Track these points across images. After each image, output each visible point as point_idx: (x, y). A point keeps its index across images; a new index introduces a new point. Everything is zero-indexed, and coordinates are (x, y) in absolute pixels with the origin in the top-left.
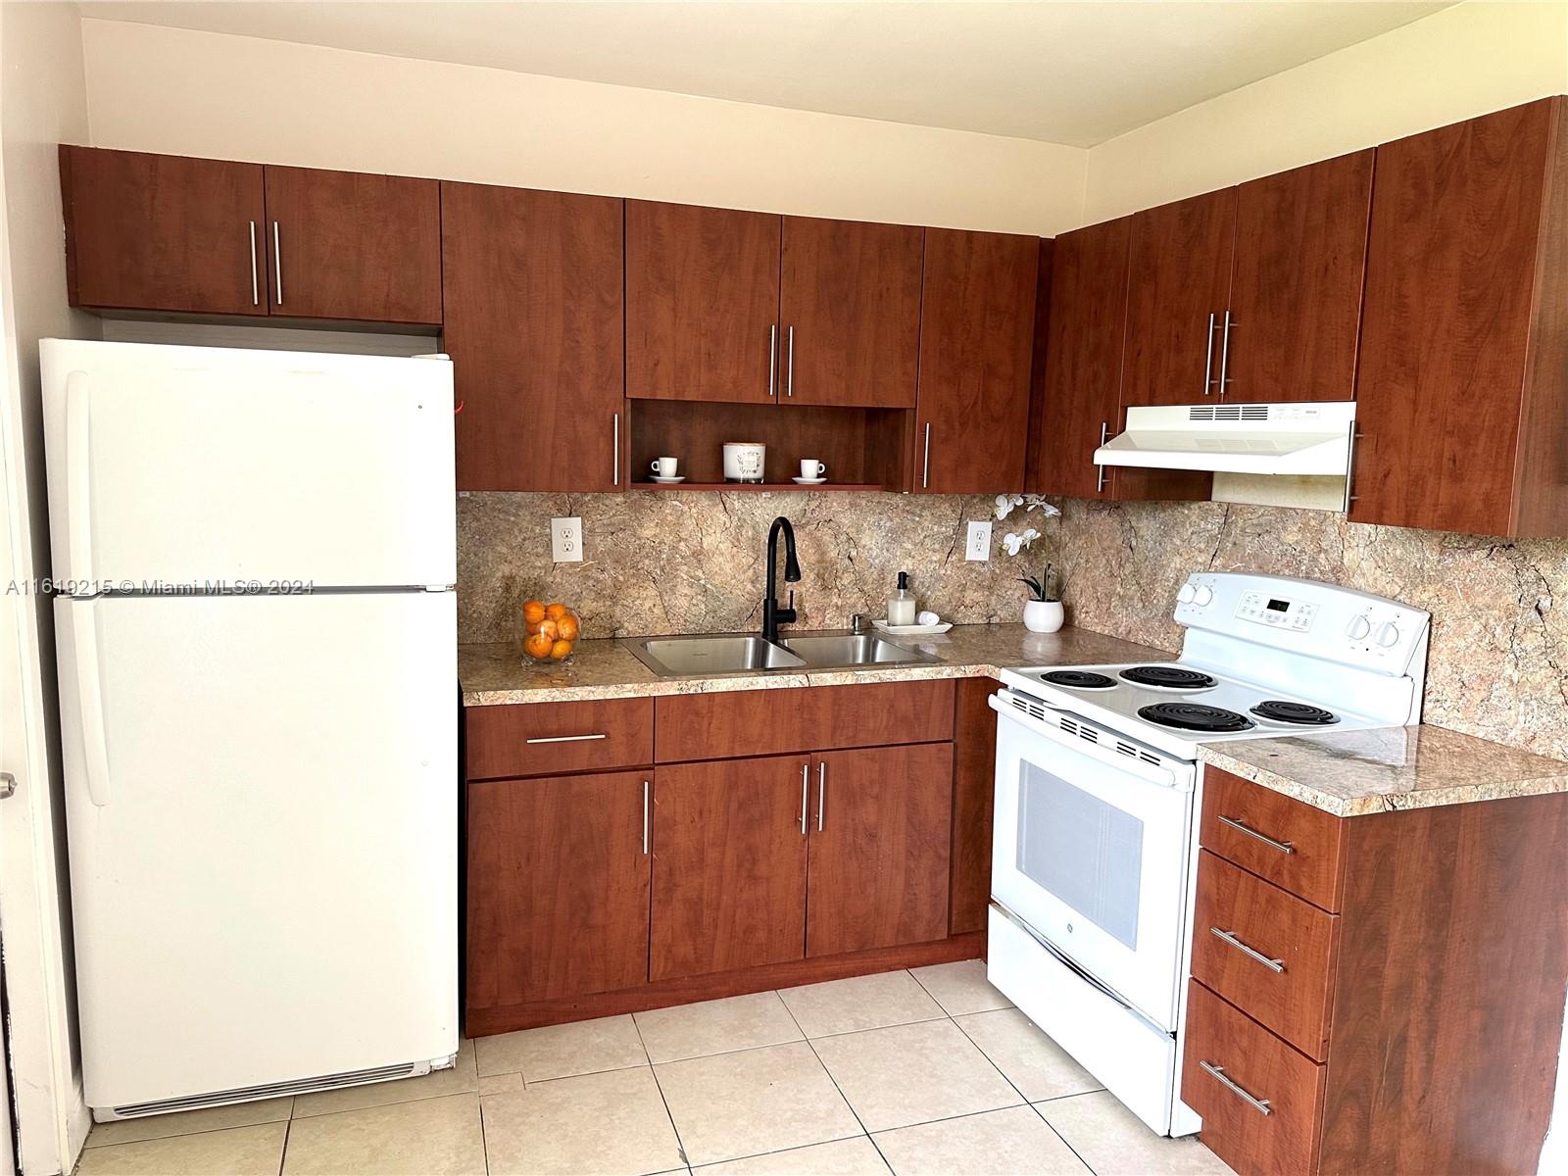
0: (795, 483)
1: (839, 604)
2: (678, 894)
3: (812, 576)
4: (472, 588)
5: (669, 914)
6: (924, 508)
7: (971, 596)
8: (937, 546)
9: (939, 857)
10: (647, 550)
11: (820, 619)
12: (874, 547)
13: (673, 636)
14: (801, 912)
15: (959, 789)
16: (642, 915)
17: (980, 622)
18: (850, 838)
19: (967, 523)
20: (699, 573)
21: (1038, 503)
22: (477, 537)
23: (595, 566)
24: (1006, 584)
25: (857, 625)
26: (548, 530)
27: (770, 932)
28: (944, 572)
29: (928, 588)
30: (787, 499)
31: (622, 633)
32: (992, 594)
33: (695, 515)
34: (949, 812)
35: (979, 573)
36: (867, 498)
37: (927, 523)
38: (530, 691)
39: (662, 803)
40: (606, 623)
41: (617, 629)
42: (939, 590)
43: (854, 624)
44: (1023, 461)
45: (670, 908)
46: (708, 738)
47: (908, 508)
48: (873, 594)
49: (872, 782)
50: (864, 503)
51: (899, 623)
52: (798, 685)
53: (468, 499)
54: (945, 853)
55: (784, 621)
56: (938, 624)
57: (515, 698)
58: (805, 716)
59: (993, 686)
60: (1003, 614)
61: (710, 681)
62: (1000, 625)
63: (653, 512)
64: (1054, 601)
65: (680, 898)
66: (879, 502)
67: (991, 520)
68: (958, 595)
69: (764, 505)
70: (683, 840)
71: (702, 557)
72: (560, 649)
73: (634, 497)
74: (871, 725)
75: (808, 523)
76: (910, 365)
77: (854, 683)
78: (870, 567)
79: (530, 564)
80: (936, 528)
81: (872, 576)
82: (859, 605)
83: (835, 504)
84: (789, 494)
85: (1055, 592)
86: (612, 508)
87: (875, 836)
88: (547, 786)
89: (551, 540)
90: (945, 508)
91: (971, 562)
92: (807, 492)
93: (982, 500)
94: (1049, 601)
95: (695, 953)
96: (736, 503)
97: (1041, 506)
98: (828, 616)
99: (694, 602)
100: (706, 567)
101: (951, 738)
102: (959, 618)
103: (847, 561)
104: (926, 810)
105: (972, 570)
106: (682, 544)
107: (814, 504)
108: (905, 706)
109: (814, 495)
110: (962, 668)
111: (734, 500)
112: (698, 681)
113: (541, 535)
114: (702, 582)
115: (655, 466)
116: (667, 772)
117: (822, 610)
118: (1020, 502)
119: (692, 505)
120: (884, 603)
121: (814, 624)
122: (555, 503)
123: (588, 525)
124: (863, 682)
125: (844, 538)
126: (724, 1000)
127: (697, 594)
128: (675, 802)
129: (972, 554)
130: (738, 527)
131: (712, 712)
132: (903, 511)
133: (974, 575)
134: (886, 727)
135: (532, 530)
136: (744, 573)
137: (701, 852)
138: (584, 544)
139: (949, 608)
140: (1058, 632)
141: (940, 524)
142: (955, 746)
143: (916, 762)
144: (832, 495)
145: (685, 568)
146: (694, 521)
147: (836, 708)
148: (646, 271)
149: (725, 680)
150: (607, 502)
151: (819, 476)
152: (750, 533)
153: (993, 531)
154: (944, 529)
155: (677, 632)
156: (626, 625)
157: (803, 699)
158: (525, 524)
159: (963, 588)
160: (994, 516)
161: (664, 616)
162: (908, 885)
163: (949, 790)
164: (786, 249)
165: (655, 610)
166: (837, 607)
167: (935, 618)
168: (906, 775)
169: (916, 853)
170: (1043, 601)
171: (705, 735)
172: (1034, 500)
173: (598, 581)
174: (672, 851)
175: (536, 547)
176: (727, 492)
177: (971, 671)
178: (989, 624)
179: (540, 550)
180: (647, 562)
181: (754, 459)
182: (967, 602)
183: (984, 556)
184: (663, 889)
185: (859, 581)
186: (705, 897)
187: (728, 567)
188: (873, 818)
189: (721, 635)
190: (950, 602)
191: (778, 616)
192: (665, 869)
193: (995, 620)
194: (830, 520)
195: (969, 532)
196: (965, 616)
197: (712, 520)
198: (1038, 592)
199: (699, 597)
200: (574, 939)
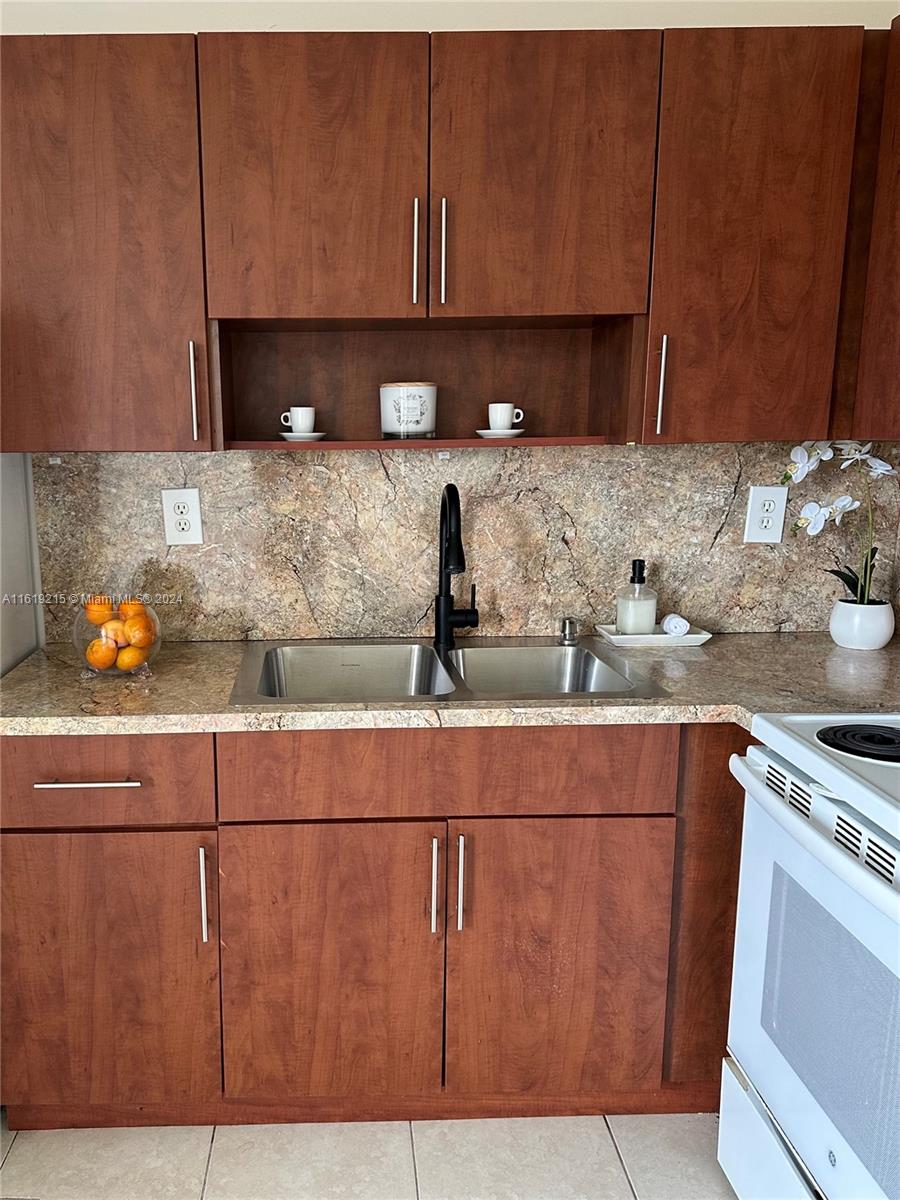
0: (480, 437)
1: (549, 602)
2: (258, 994)
3: (510, 564)
4: (71, 576)
5: (247, 1017)
6: (678, 468)
7: (748, 594)
8: (698, 523)
9: (651, 979)
10: (285, 530)
11: (521, 621)
12: (602, 526)
13: (322, 640)
14: (436, 1033)
15: (687, 885)
16: (212, 1016)
17: (765, 629)
18: (508, 941)
19: (749, 488)
20: (354, 560)
21: (858, 456)
22: (73, 513)
23: (219, 550)
24: (809, 575)
25: (567, 632)
26: (158, 505)
27: (390, 1054)
28: (708, 559)
29: (683, 582)
30: (474, 461)
31: (256, 635)
32: (784, 590)
33: (347, 485)
34: (668, 917)
35: (765, 561)
36: (589, 457)
37: (683, 491)
38: (37, 719)
39: (230, 875)
40: (235, 621)
41: (249, 629)
42: (700, 585)
43: (563, 631)
44: (827, 388)
45: (248, 1011)
46: (293, 792)
47: (654, 469)
48: (599, 589)
49: (543, 867)
50: (586, 463)
51: (629, 631)
52: (423, 724)
53: (60, 466)
54: (661, 975)
55: (462, 625)
56: (688, 633)
57: (18, 728)
58: (437, 768)
59: (740, 740)
60: (802, 619)
61: (290, 714)
62: (795, 636)
63: (291, 480)
64: (880, 603)
65: (261, 999)
66: (609, 462)
67: (783, 483)
68: (730, 591)
69: (441, 469)
70: (262, 925)
71: (357, 539)
72: (127, 658)
73: (265, 462)
74: (541, 786)
75: (503, 493)
76: (640, 248)
77: (510, 724)
78: (595, 553)
79: (138, 548)
80: (697, 497)
81: (595, 566)
82: (578, 605)
83: (543, 466)
84: (476, 453)
85: (887, 588)
86: (238, 476)
87: (549, 942)
88: (71, 844)
89: (162, 517)
90: (714, 469)
91: (751, 545)
92: (502, 450)
93: (773, 456)
94: (872, 602)
95: (286, 1070)
96: (402, 467)
97: (864, 461)
98: (532, 618)
99: (348, 596)
100: (364, 551)
101: (673, 811)
102: (731, 624)
103: (561, 545)
104: (630, 912)
105: (753, 557)
106: (331, 522)
107: (511, 467)
108: (596, 760)
109: (513, 454)
110: (691, 708)
111: (399, 462)
112: (273, 715)
113: (150, 511)
114: (358, 571)
115: (286, 419)
116: (236, 834)
117: (524, 611)
118: (828, 455)
119: (343, 471)
120: (614, 602)
121: (512, 628)
122: (166, 470)
123: (208, 498)
124: (524, 724)
125: (556, 512)
126: (337, 1125)
127: (352, 587)
128: (248, 874)
129: (752, 534)
130: (407, 500)
131: (298, 757)
132: (646, 474)
133: (756, 563)
134: (565, 789)
135: (139, 505)
136: (415, 559)
137: (288, 944)
138: (203, 523)
139: (715, 609)
140: (886, 647)
141: (704, 492)
142: (681, 823)
143: (613, 842)
144: (538, 452)
145: (336, 553)
146: (345, 491)
147: (486, 758)
148: (229, 136)
149: (313, 713)
150: (231, 468)
151: (514, 426)
152: (422, 508)
153: (789, 501)
154: (710, 498)
155: (328, 636)
156: (261, 624)
157: (433, 744)
158: (129, 497)
159: (740, 581)
160: (788, 478)
161: (309, 614)
162: (599, 1013)
163: (666, 888)
164: (437, 84)
165: (297, 607)
166: (546, 607)
167: (685, 625)
168: (596, 859)
169: (613, 970)
170: (862, 603)
171: (289, 788)
172: (852, 451)
173: (224, 569)
174: (246, 939)
175: (145, 526)
176: (390, 452)
177: (706, 714)
178: (779, 632)
179: (150, 530)
180: (285, 545)
181: (416, 404)
182: (745, 601)
183: (774, 536)
184: (237, 986)
185: (578, 574)
186: (296, 1002)
187: (392, 553)
188: (544, 917)
189: (384, 640)
190: (717, 600)
191: (452, 618)
192: (238, 961)
193: (787, 627)
194: (537, 489)
195: (750, 502)
196: (740, 622)
197: (370, 490)
198: (854, 589)
199: (355, 591)
200: (122, 1036)
